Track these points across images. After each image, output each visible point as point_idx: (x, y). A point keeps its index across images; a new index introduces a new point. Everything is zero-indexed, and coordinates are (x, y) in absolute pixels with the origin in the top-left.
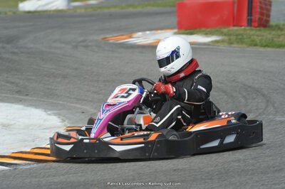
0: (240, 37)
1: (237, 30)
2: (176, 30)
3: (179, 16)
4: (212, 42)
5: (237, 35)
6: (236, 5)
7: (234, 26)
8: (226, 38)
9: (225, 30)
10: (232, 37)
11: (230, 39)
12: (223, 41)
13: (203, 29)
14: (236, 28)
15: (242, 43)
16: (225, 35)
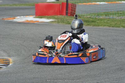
0: (63, 20)
1: (61, 17)
2: (35, 16)
3: (36, 10)
4: (50, 22)
5: (61, 19)
6: (61, 6)
7: (60, 15)
8: (56, 20)
9: (56, 17)
10: (59, 20)
11: (58, 21)
12: (55, 22)
13: (47, 16)
14: (61, 16)
15: (63, 22)
16: (56, 19)
